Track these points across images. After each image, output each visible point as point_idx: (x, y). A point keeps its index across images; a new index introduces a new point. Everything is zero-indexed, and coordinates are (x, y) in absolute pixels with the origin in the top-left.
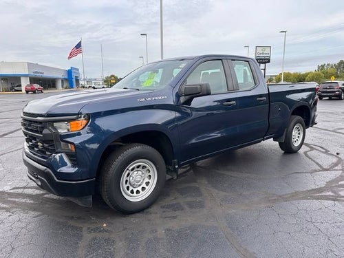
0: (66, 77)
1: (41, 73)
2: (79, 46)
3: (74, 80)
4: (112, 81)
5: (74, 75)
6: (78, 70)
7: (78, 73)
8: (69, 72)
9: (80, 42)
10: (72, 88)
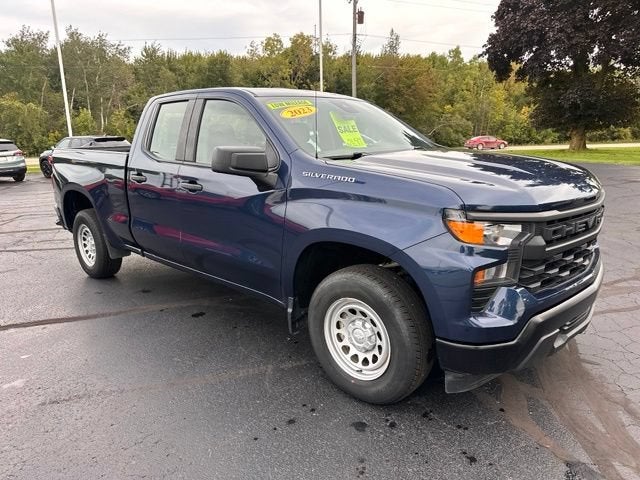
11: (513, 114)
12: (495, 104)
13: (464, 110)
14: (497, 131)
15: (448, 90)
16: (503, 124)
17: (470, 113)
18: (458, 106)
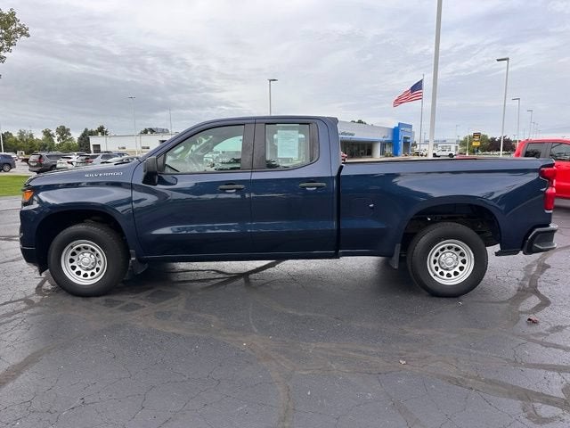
0: (389, 139)
1: (351, 134)
2: (417, 87)
3: (401, 143)
4: (474, 144)
5: (402, 136)
6: (410, 126)
7: (411, 132)
8: (396, 131)
9: (421, 81)
10: (396, 155)
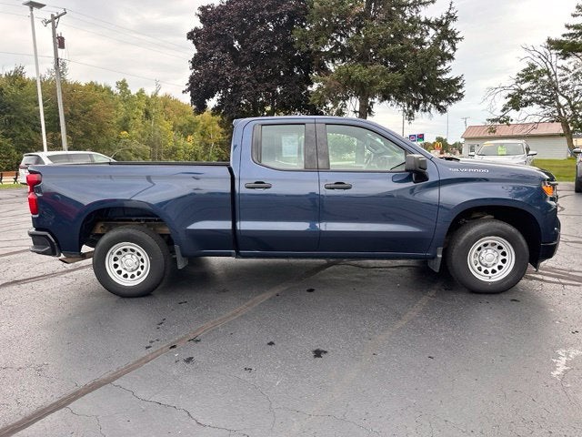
11: (181, 141)
12: (166, 133)
13: (139, 136)
14: (170, 155)
15: (120, 117)
16: (174, 150)
17: (146, 139)
18: (134, 132)
